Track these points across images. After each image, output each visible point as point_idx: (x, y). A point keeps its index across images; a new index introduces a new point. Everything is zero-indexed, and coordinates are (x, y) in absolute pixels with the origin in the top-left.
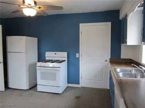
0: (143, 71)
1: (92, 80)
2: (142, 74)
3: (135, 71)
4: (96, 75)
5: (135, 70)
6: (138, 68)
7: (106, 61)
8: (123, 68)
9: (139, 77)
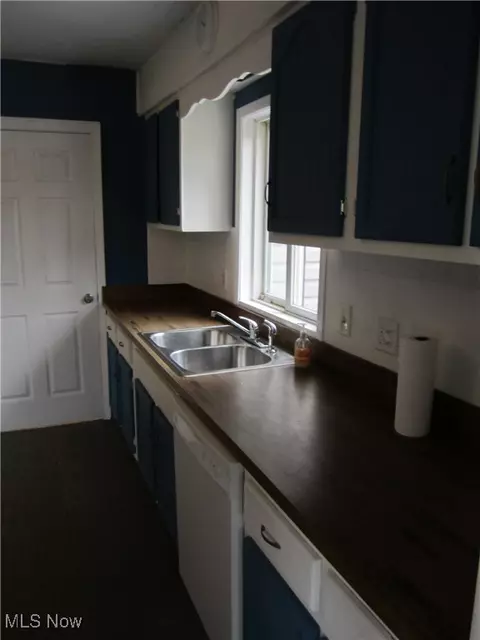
0: (253, 336)
1: (27, 394)
2: (250, 346)
3: (222, 337)
4: (47, 366)
5: (220, 331)
6: (228, 323)
7: (88, 300)
8: (173, 328)
9: (244, 364)
